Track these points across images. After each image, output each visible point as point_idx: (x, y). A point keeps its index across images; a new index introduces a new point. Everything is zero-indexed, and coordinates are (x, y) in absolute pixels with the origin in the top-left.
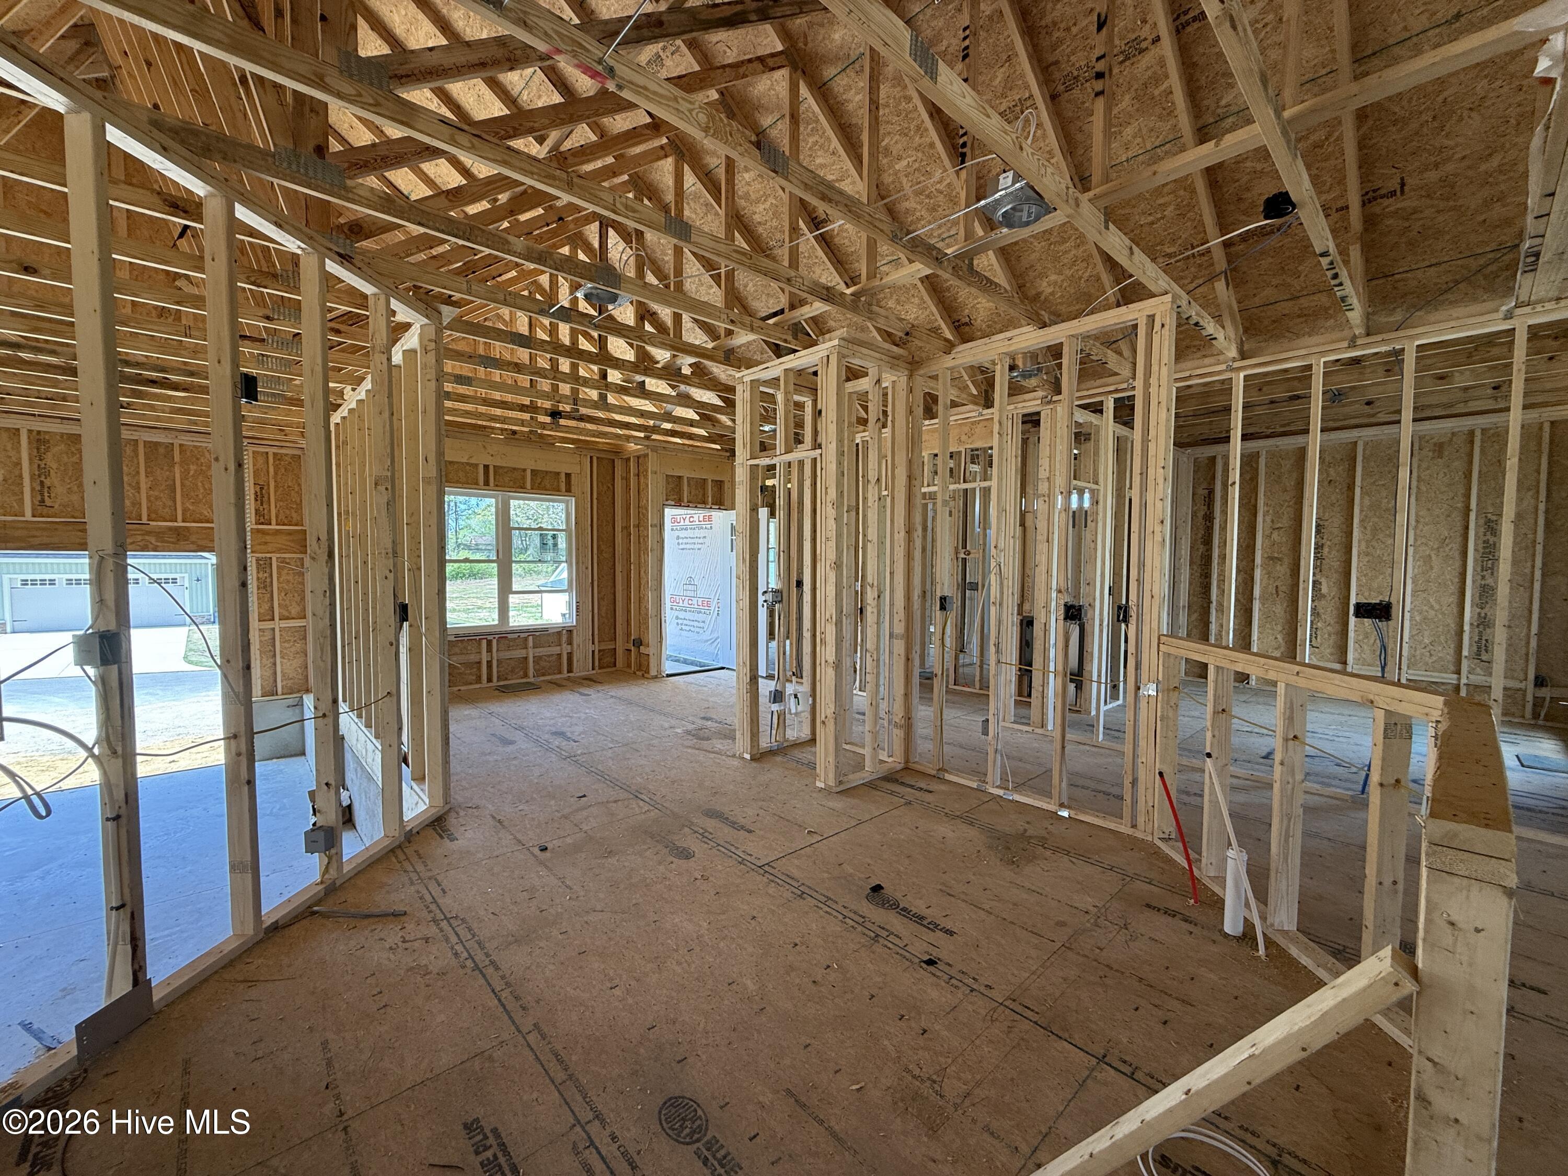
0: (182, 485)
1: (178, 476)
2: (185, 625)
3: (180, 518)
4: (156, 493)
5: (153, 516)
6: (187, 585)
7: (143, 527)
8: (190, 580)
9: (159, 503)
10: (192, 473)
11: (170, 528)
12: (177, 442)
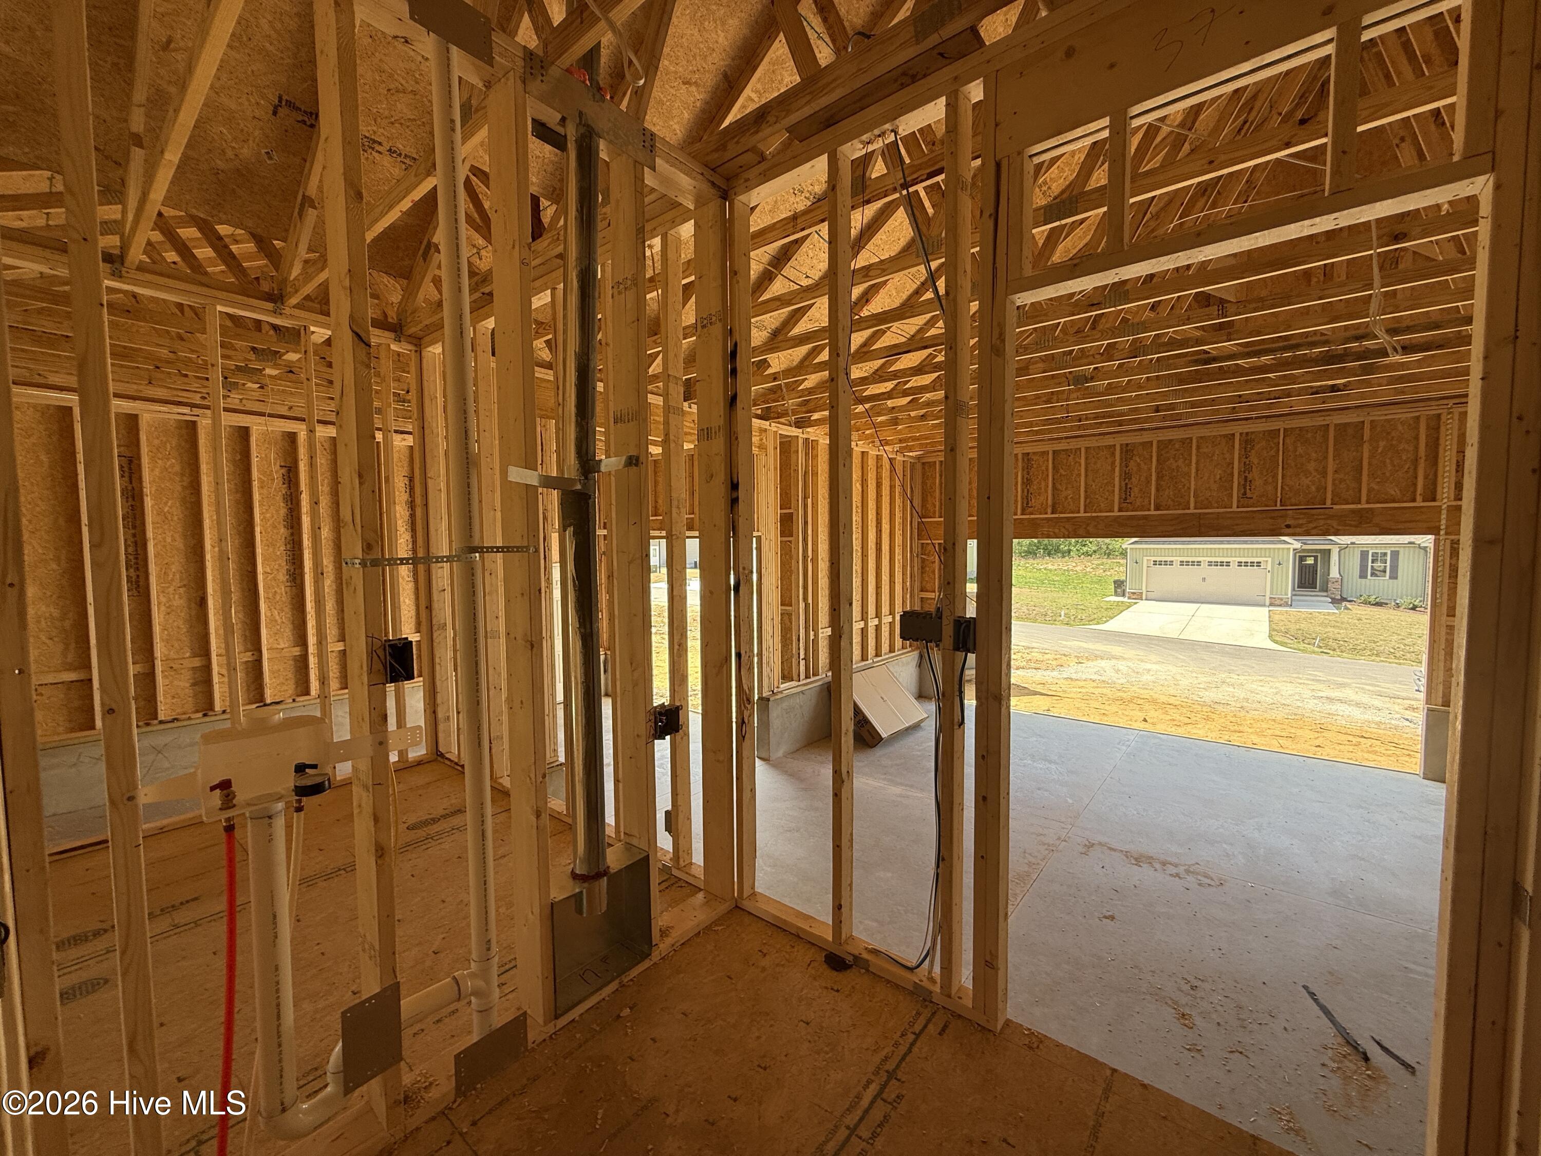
0: (1370, 464)
1: (1366, 455)
2: (1264, 605)
3: (1364, 499)
4: (1341, 476)
5: (1336, 499)
6: (1269, 568)
7: (1327, 511)
8: (1273, 562)
9: (1343, 486)
10: (1380, 450)
11: (1353, 511)
12: (1367, 420)
